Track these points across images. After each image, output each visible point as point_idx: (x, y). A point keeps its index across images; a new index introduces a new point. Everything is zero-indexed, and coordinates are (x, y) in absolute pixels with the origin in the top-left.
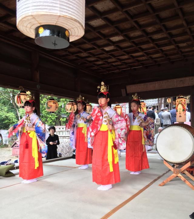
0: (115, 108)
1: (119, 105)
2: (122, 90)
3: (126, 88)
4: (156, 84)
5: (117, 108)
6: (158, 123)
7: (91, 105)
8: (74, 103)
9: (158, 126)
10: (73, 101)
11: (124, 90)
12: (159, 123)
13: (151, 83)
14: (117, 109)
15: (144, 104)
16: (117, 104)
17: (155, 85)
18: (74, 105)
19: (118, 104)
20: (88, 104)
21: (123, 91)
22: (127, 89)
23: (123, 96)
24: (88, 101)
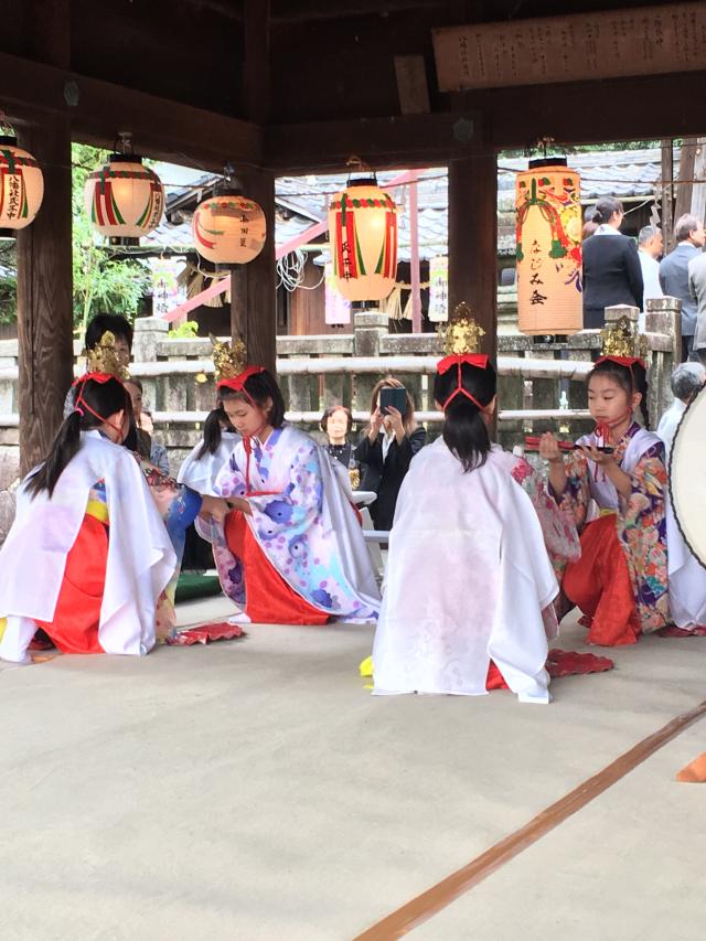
0: (345, 202)
1: (372, 182)
2: (400, 64)
3: (432, 50)
4: (658, 23)
5: (357, 203)
6: (659, 334)
7: (151, 175)
8: (19, 153)
9: (660, 357)
10: (12, 133)
11: (419, 60)
12: (666, 336)
13: (626, 16)
14: (358, 213)
15: (568, 182)
16: (355, 176)
17: (654, 38)
18: (19, 172)
19: (367, 175)
20: (134, 168)
21: (408, 72)
22: (438, 53)
23: (405, 110)
24: (133, 141)
